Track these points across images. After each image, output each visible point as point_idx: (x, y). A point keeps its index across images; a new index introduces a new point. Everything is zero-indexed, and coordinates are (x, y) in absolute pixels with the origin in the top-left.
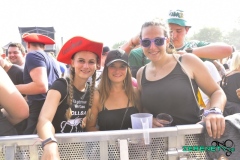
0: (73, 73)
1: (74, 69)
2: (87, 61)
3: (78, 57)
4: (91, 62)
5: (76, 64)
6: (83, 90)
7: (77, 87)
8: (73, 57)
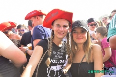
0: (53, 34)
1: (53, 31)
2: (62, 26)
3: (56, 23)
4: (65, 26)
5: (55, 28)
6: (60, 46)
7: (56, 43)
8: (52, 24)
